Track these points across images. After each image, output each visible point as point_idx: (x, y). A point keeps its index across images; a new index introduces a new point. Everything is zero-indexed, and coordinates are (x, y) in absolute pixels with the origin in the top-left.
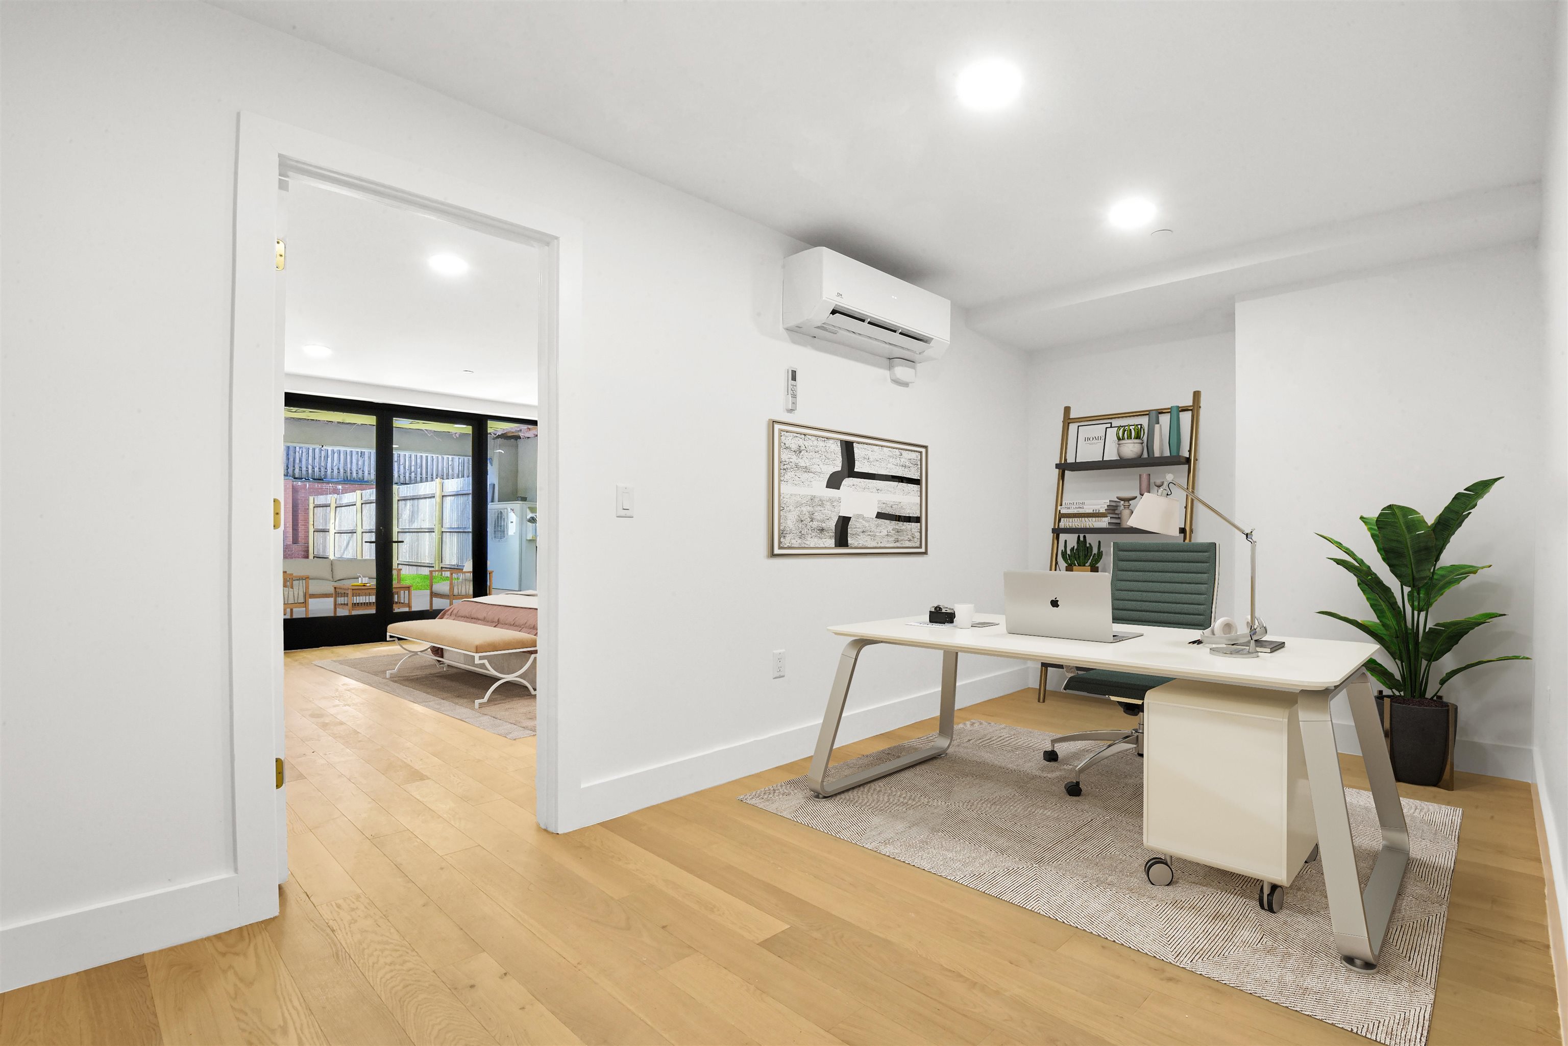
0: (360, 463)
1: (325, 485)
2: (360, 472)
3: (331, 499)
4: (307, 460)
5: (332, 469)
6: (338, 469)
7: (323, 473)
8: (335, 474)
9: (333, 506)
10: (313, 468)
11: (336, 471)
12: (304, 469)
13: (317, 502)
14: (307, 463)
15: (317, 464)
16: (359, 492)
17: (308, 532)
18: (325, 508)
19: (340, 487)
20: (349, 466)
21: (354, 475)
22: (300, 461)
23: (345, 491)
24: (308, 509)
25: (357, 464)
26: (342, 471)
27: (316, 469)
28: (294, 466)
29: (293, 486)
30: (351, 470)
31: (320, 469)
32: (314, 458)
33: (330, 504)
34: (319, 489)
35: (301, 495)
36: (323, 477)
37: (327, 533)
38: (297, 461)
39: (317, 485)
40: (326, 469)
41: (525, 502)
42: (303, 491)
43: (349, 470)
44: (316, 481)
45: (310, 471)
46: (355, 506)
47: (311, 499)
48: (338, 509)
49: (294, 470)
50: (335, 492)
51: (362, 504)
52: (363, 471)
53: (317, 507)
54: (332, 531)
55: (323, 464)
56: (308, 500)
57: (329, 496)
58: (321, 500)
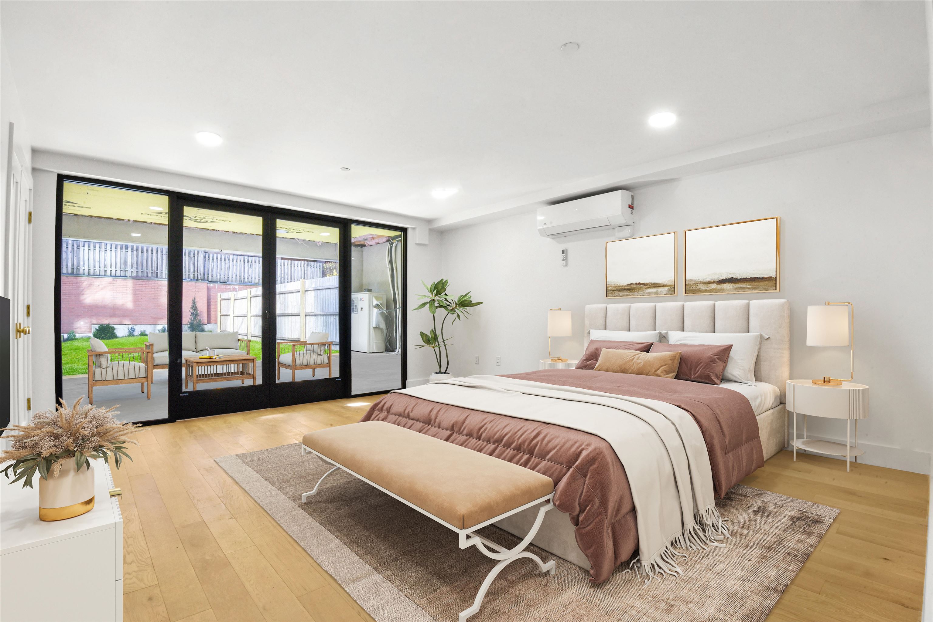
0: (250, 272)
1: (227, 286)
2: (250, 278)
3: (231, 295)
4: (217, 270)
5: (232, 276)
6: (236, 276)
7: (226, 278)
8: (234, 279)
9: (233, 299)
10: (220, 275)
11: (234, 277)
12: (215, 276)
13: (223, 297)
14: (217, 272)
15: (222, 273)
16: (249, 290)
17: (217, 316)
18: (228, 300)
19: (237, 287)
20: (243, 274)
21: (246, 279)
22: (212, 271)
23: (240, 290)
24: (217, 301)
25: (248, 273)
26: (238, 277)
27: (222, 276)
28: (208, 274)
29: (207, 287)
30: (244, 276)
31: (224, 276)
32: (221, 269)
33: (230, 298)
34: (224, 288)
35: (212, 293)
36: (226, 281)
37: (229, 317)
38: (210, 270)
39: (223, 286)
40: (228, 275)
41: (371, 293)
42: (214, 290)
43: (243, 276)
44: (221, 283)
45: (218, 277)
46: (246, 299)
47: (219, 295)
48: (235, 301)
49: (208, 276)
50: (234, 290)
51: (251, 297)
52: (251, 277)
53: (223, 300)
54: (232, 315)
55: (226, 273)
56: (217, 295)
57: (230, 293)
58: (225, 295)
